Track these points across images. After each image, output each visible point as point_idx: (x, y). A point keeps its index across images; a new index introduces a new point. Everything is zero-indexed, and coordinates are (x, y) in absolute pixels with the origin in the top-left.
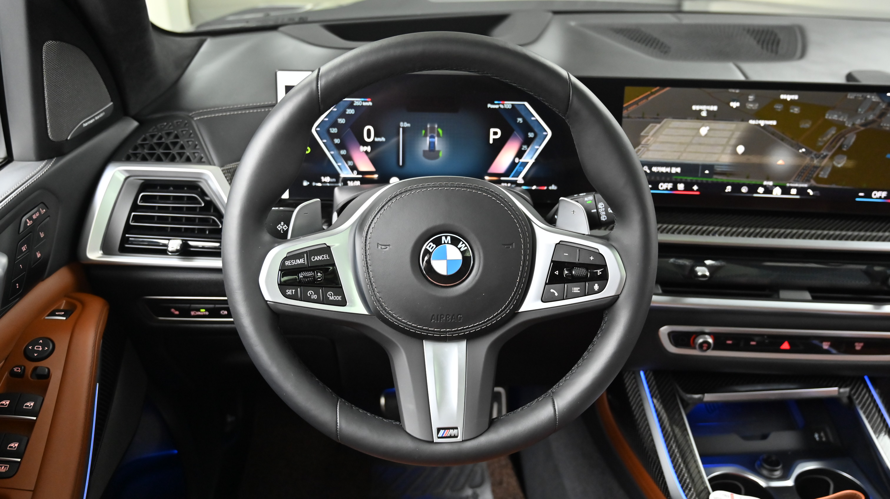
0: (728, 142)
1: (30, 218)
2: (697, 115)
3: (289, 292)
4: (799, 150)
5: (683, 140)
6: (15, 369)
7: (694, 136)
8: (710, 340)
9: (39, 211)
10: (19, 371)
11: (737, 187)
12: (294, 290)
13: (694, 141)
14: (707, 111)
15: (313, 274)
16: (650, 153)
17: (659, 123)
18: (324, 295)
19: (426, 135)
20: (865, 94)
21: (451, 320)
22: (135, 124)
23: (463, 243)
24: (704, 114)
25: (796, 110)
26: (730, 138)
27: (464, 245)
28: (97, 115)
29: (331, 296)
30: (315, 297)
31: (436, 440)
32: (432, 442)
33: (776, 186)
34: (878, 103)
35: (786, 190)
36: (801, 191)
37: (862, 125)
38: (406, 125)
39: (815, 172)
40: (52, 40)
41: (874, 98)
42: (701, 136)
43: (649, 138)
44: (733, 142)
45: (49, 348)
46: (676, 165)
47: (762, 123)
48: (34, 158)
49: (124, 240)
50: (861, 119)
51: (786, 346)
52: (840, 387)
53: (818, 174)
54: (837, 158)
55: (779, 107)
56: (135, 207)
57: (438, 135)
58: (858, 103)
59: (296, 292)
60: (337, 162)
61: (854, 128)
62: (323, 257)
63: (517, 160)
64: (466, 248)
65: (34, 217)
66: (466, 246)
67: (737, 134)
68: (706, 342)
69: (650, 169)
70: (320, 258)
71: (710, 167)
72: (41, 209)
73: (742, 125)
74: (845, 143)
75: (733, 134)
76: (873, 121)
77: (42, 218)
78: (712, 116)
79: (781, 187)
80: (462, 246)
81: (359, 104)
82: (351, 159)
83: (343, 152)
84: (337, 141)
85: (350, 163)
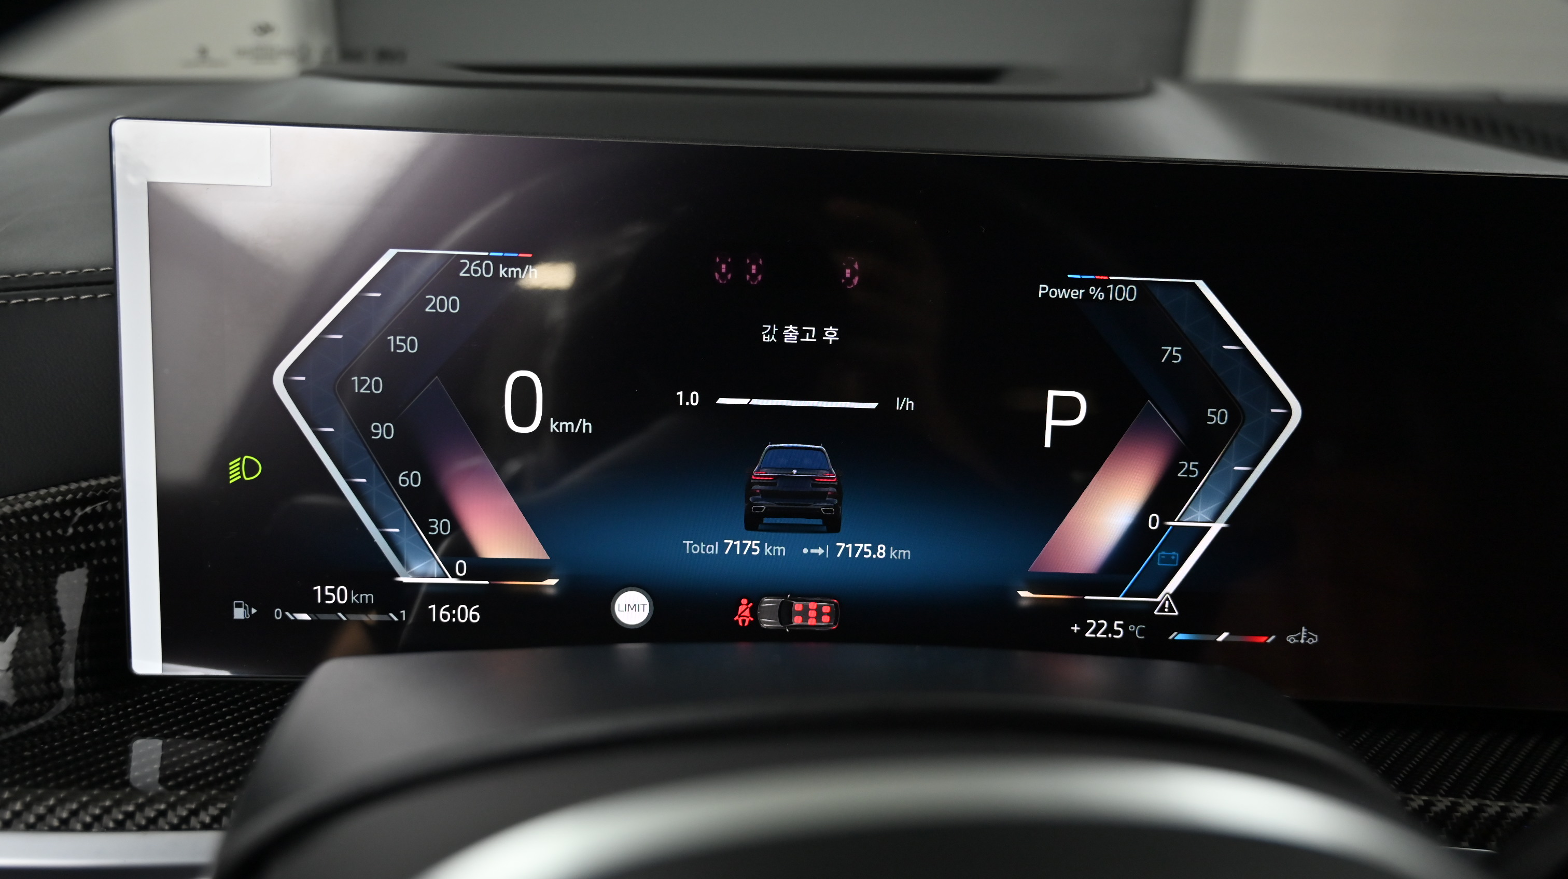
60: (380, 523)
63: (1154, 522)
81: (482, 271)
82: (446, 510)
83: (409, 479)
84: (381, 431)
85: (437, 526)
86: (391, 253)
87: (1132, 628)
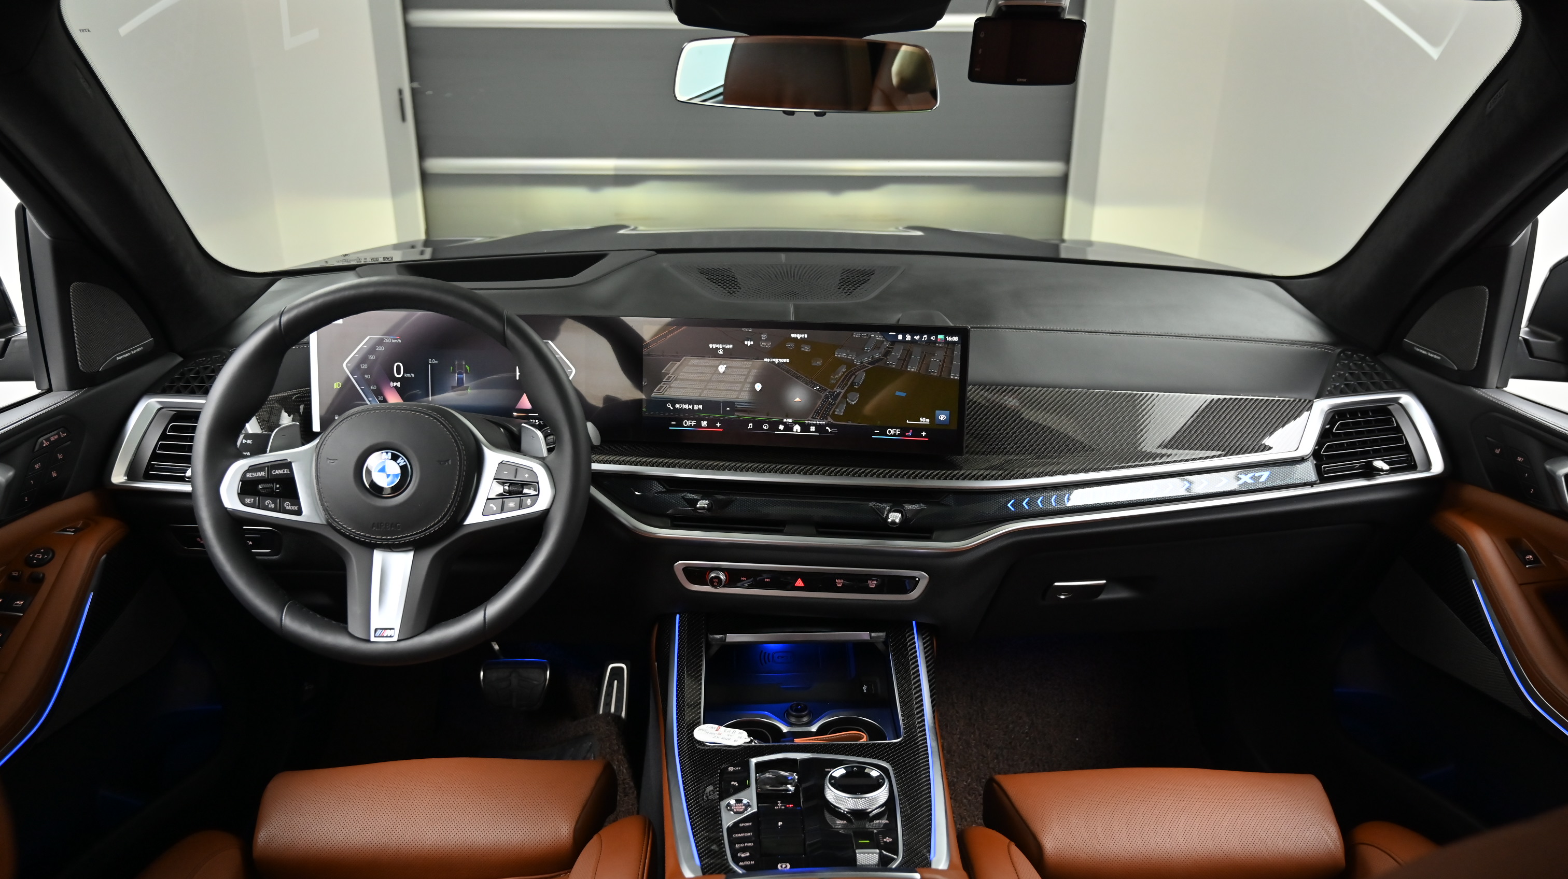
0: (746, 379)
1: (47, 440)
2: (714, 354)
3: (248, 501)
4: (814, 387)
5: (703, 377)
6: (13, 573)
7: (713, 374)
8: (722, 576)
9: (58, 434)
10: (17, 575)
11: (758, 424)
12: (252, 499)
13: (713, 379)
14: (723, 348)
15: (272, 485)
16: (672, 390)
17: (679, 361)
18: (281, 505)
19: (454, 372)
20: (869, 333)
21: (391, 528)
22: (180, 359)
23: (403, 459)
24: (721, 352)
25: (807, 349)
26: (747, 376)
27: (403, 461)
28: (133, 350)
29: (288, 506)
30: (273, 506)
31: (373, 639)
32: (368, 641)
33: (796, 423)
34: (883, 341)
35: (805, 428)
36: (819, 428)
37: (870, 363)
38: (434, 361)
39: (831, 409)
40: (80, 281)
41: (878, 337)
42: (720, 373)
43: (670, 375)
44: (750, 379)
45: (48, 556)
46: (698, 402)
47: (776, 361)
48: (66, 389)
49: (150, 467)
50: (869, 358)
51: (799, 583)
52: (871, 632)
53: (834, 411)
54: (850, 395)
55: (791, 346)
56: (163, 436)
57: (466, 372)
58: (865, 342)
59: (255, 501)
60: (367, 398)
61: (862, 366)
62: (284, 471)
64: (405, 463)
65: (52, 439)
66: (405, 461)
67: (754, 372)
68: (718, 578)
69: (673, 406)
70: (281, 472)
71: (731, 404)
72: (61, 433)
73: (758, 363)
74: (855, 381)
75: (749, 372)
76: (879, 360)
77: (60, 441)
78: (728, 354)
79: (800, 424)
80: (402, 461)
81: (388, 341)
82: (382, 395)
83: (373, 387)
84: (367, 376)
85: (380, 398)
86: (368, 337)
87: (540, 422)
